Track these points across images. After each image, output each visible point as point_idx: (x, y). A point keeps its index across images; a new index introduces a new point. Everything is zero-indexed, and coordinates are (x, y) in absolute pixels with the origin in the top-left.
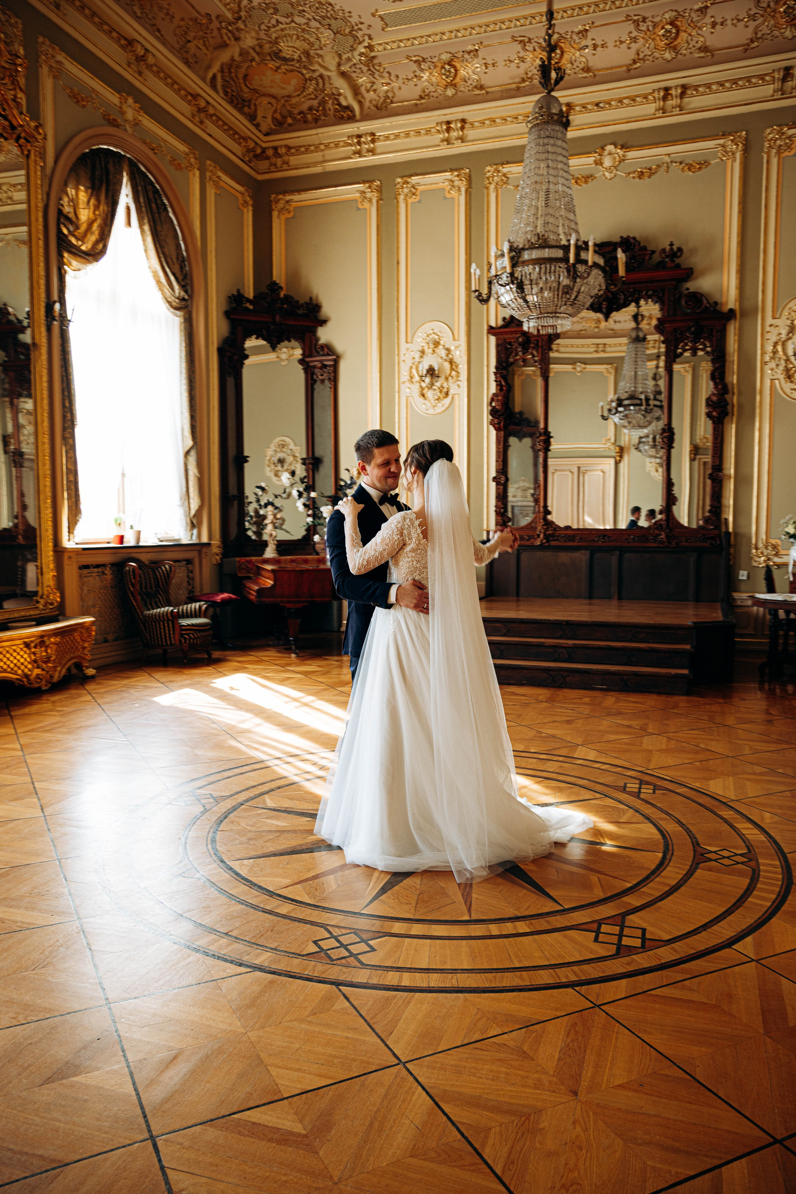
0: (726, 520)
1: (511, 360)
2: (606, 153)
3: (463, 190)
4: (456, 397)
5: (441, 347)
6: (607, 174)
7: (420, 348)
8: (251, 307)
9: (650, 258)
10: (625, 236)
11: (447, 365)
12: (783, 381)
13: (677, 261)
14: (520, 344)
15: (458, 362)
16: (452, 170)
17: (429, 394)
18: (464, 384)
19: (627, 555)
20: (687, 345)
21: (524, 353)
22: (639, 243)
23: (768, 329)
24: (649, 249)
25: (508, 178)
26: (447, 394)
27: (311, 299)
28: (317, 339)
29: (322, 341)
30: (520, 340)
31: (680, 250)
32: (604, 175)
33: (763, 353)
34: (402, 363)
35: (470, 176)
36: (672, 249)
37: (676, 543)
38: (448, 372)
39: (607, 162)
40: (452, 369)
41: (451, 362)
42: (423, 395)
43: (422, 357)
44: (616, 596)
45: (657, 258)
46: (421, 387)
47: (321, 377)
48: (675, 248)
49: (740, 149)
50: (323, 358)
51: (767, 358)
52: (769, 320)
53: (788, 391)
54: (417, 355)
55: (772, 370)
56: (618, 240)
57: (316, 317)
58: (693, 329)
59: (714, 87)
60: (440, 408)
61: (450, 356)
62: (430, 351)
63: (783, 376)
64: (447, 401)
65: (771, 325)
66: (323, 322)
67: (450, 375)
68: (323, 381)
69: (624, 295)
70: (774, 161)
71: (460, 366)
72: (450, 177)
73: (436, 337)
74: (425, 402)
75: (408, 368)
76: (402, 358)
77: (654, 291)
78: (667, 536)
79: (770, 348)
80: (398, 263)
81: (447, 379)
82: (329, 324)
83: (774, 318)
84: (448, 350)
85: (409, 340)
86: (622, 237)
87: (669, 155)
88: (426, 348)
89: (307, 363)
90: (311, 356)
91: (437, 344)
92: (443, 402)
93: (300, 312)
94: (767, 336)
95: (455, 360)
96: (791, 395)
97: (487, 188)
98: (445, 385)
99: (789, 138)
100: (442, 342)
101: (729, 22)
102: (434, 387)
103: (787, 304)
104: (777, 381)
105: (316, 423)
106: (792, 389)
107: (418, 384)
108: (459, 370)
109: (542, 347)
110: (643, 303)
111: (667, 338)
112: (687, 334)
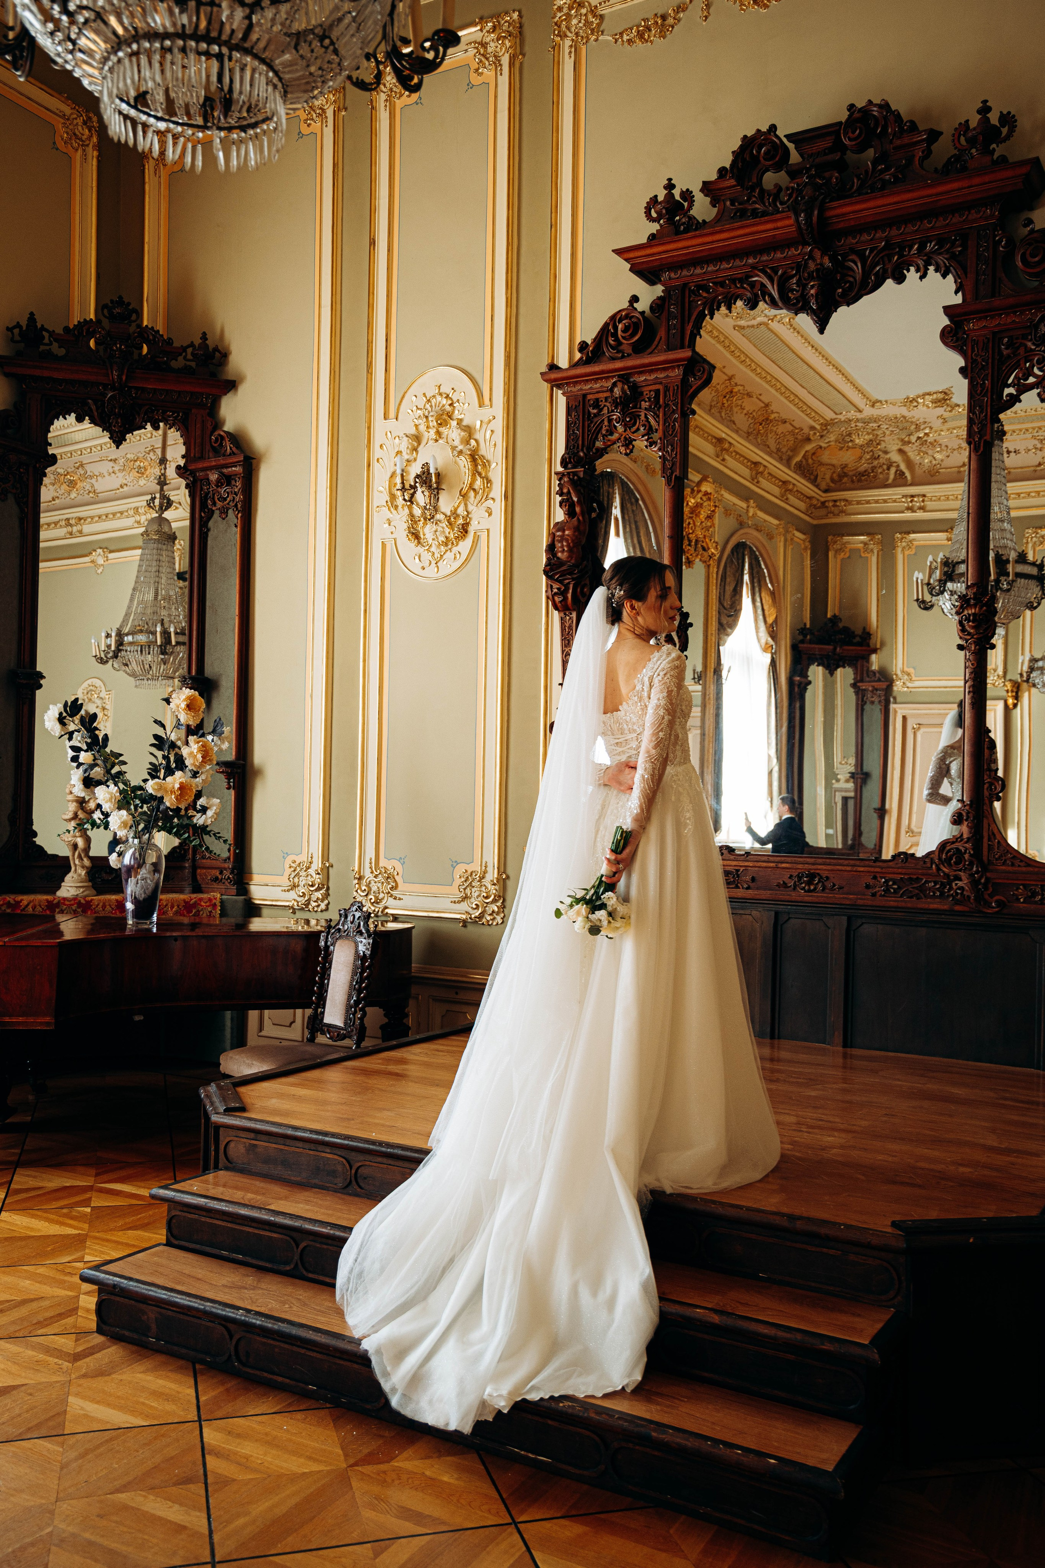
1: (599, 444)
3: (505, 60)
4: (484, 536)
5: (454, 423)
7: (413, 431)
8: (62, 352)
9: (928, 153)
10: (860, 104)
11: (464, 463)
13: (999, 150)
14: (616, 403)
15: (489, 456)
16: (482, 20)
17: (428, 531)
18: (498, 507)
19: (868, 929)
20: (1029, 373)
21: (626, 426)
22: (898, 116)
24: (921, 128)
25: (602, 17)
26: (464, 530)
27: (204, 336)
28: (218, 424)
29: (228, 427)
30: (617, 392)
31: (1006, 120)
34: (376, 466)
35: (521, 27)
36: (985, 122)
37: (999, 903)
38: (467, 479)
40: (475, 472)
41: (474, 457)
42: (416, 536)
43: (415, 450)
44: (838, 1037)
45: (944, 148)
46: (412, 515)
47: (219, 504)
48: (994, 118)
50: (222, 461)
54: (404, 445)
56: (843, 116)
57: (213, 375)
60: (449, 564)
61: (473, 442)
62: (432, 432)
64: (465, 546)
66: (231, 386)
67: (471, 487)
68: (224, 512)
69: (864, 260)
71: (493, 465)
72: (478, 37)
73: (444, 401)
74: (420, 549)
75: (389, 475)
76: (377, 453)
77: (941, 242)
78: (974, 883)
80: (373, 243)
81: (464, 496)
82: (242, 389)
84: (469, 431)
85: (392, 414)
86: (851, 107)
88: (422, 428)
89: (193, 473)
90: (202, 458)
91: (444, 418)
92: (455, 549)
93: (179, 363)
95: (482, 452)
97: (556, 47)
98: (461, 511)
100: (456, 414)
102: (439, 516)
105: (208, 604)
107: (407, 511)
108: (491, 475)
109: (667, 405)
110: (912, 275)
111: (974, 361)
112: (1029, 344)
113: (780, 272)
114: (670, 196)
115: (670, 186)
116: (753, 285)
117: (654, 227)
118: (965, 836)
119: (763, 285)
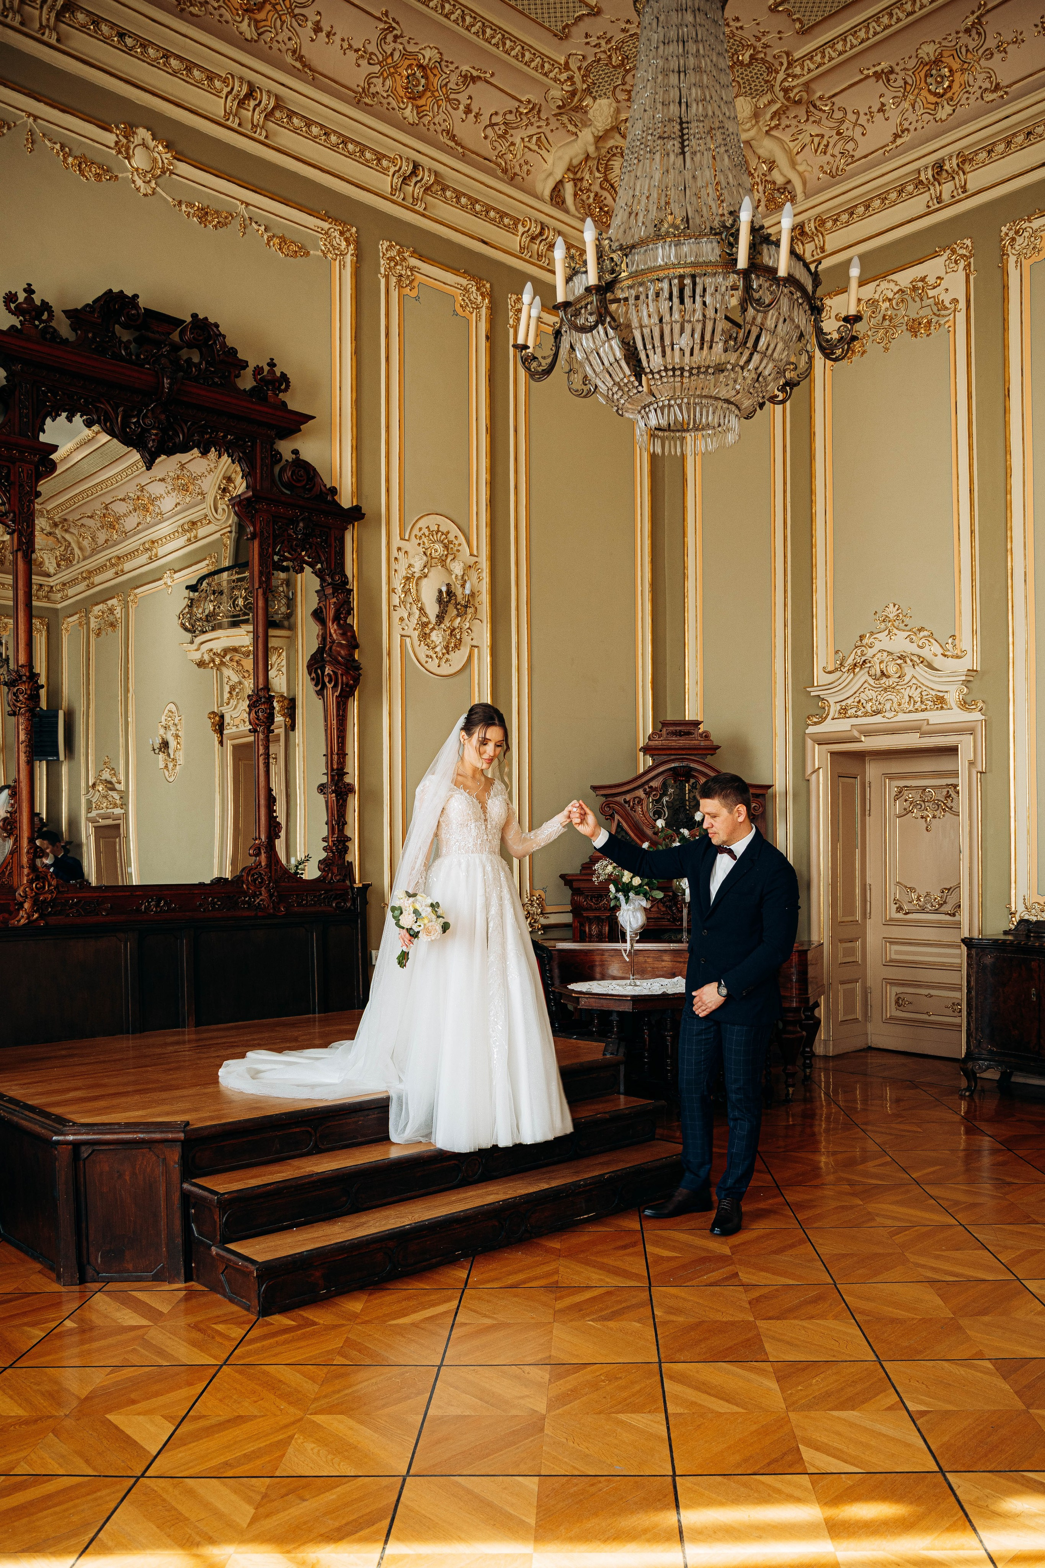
0: (350, 864)
2: (137, 140)
6: (139, 182)
9: (238, 374)
10: (201, 316)
12: (416, 643)
13: (282, 395)
19: (205, 937)
22: (223, 338)
23: (395, 553)
24: (236, 355)
31: (284, 377)
32: (134, 182)
33: (392, 591)
36: (272, 372)
37: (284, 909)
39: (140, 160)
44: (191, 1021)
45: (248, 377)
48: (277, 373)
49: (351, 252)
51: (396, 601)
52: (396, 542)
53: (423, 659)
55: (402, 619)
56: (188, 318)
58: (301, 525)
59: (315, 130)
63: (417, 633)
65: (399, 549)
70: (394, 295)
78: (270, 896)
79: (398, 584)
83: (401, 539)
86: (194, 315)
87: (247, 204)
94: (394, 566)
96: (426, 665)
99: (412, 269)
101: (337, 39)
103: (417, 521)
104: (408, 640)
106: (427, 656)
109: (21, 485)
110: (213, 454)
111: (262, 532)
112: (291, 532)
113: (121, 409)
114: (29, 300)
115: (29, 290)
116: (97, 410)
117: (15, 321)
118: (263, 864)
119: (106, 413)
